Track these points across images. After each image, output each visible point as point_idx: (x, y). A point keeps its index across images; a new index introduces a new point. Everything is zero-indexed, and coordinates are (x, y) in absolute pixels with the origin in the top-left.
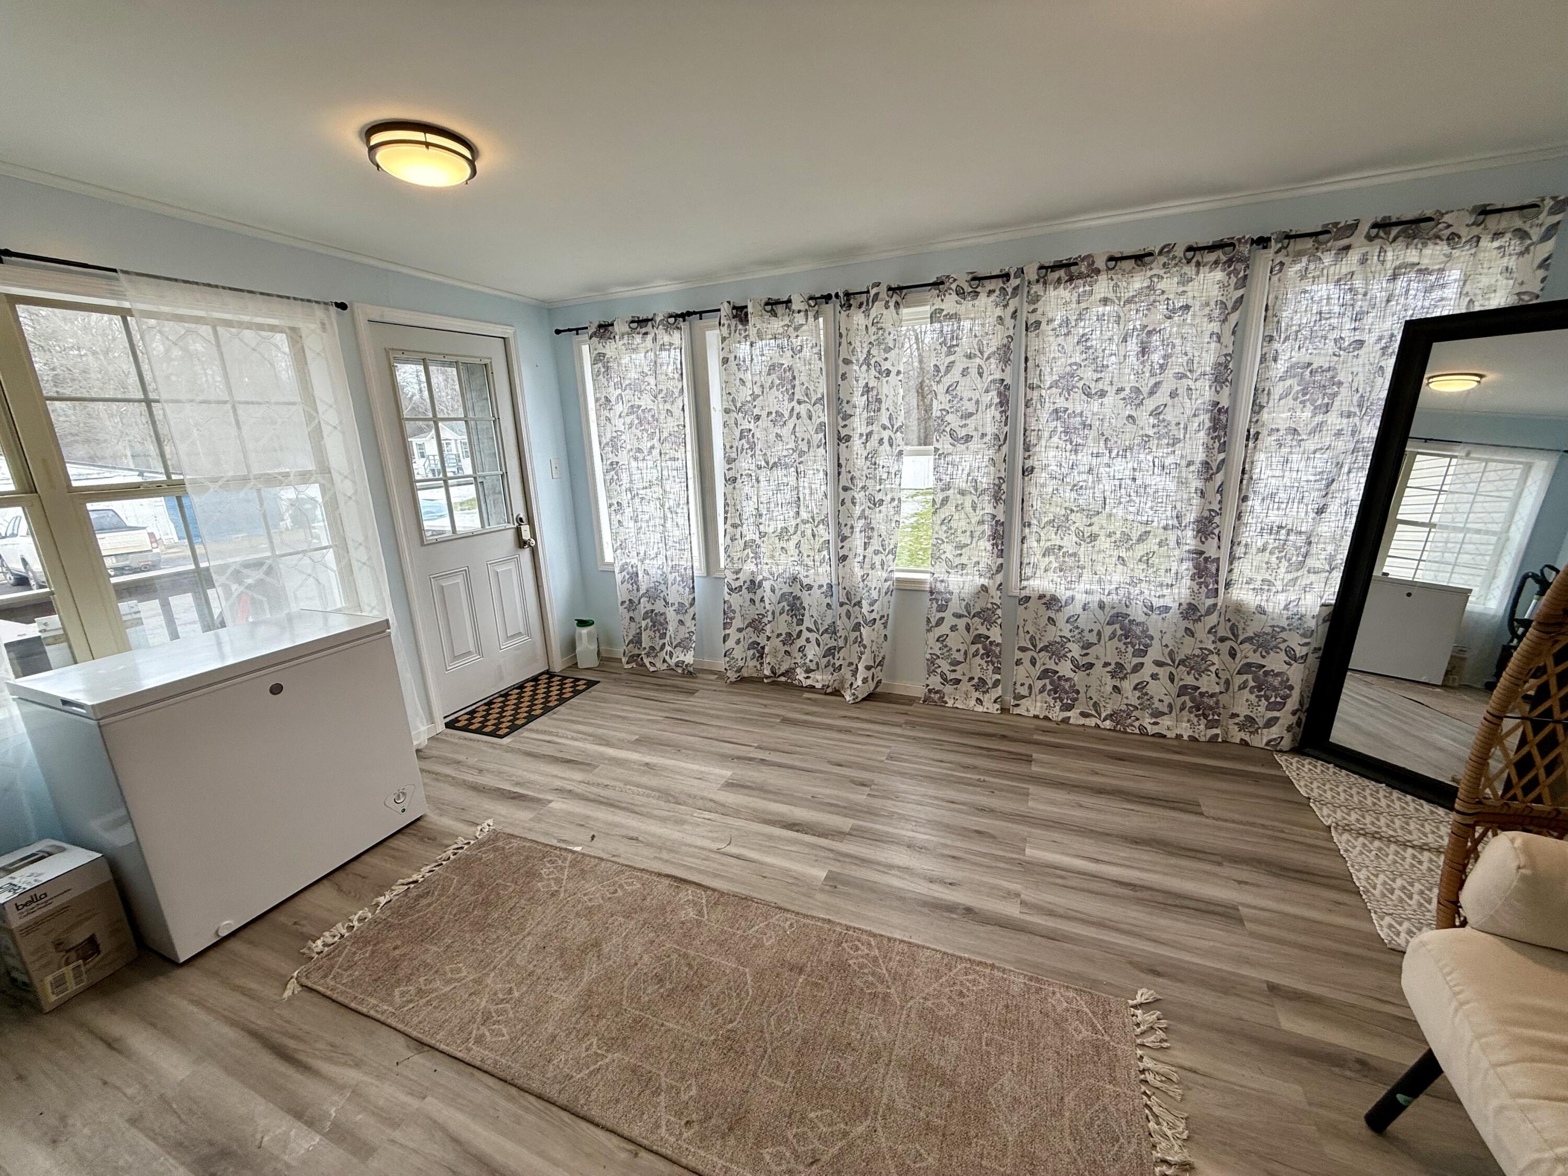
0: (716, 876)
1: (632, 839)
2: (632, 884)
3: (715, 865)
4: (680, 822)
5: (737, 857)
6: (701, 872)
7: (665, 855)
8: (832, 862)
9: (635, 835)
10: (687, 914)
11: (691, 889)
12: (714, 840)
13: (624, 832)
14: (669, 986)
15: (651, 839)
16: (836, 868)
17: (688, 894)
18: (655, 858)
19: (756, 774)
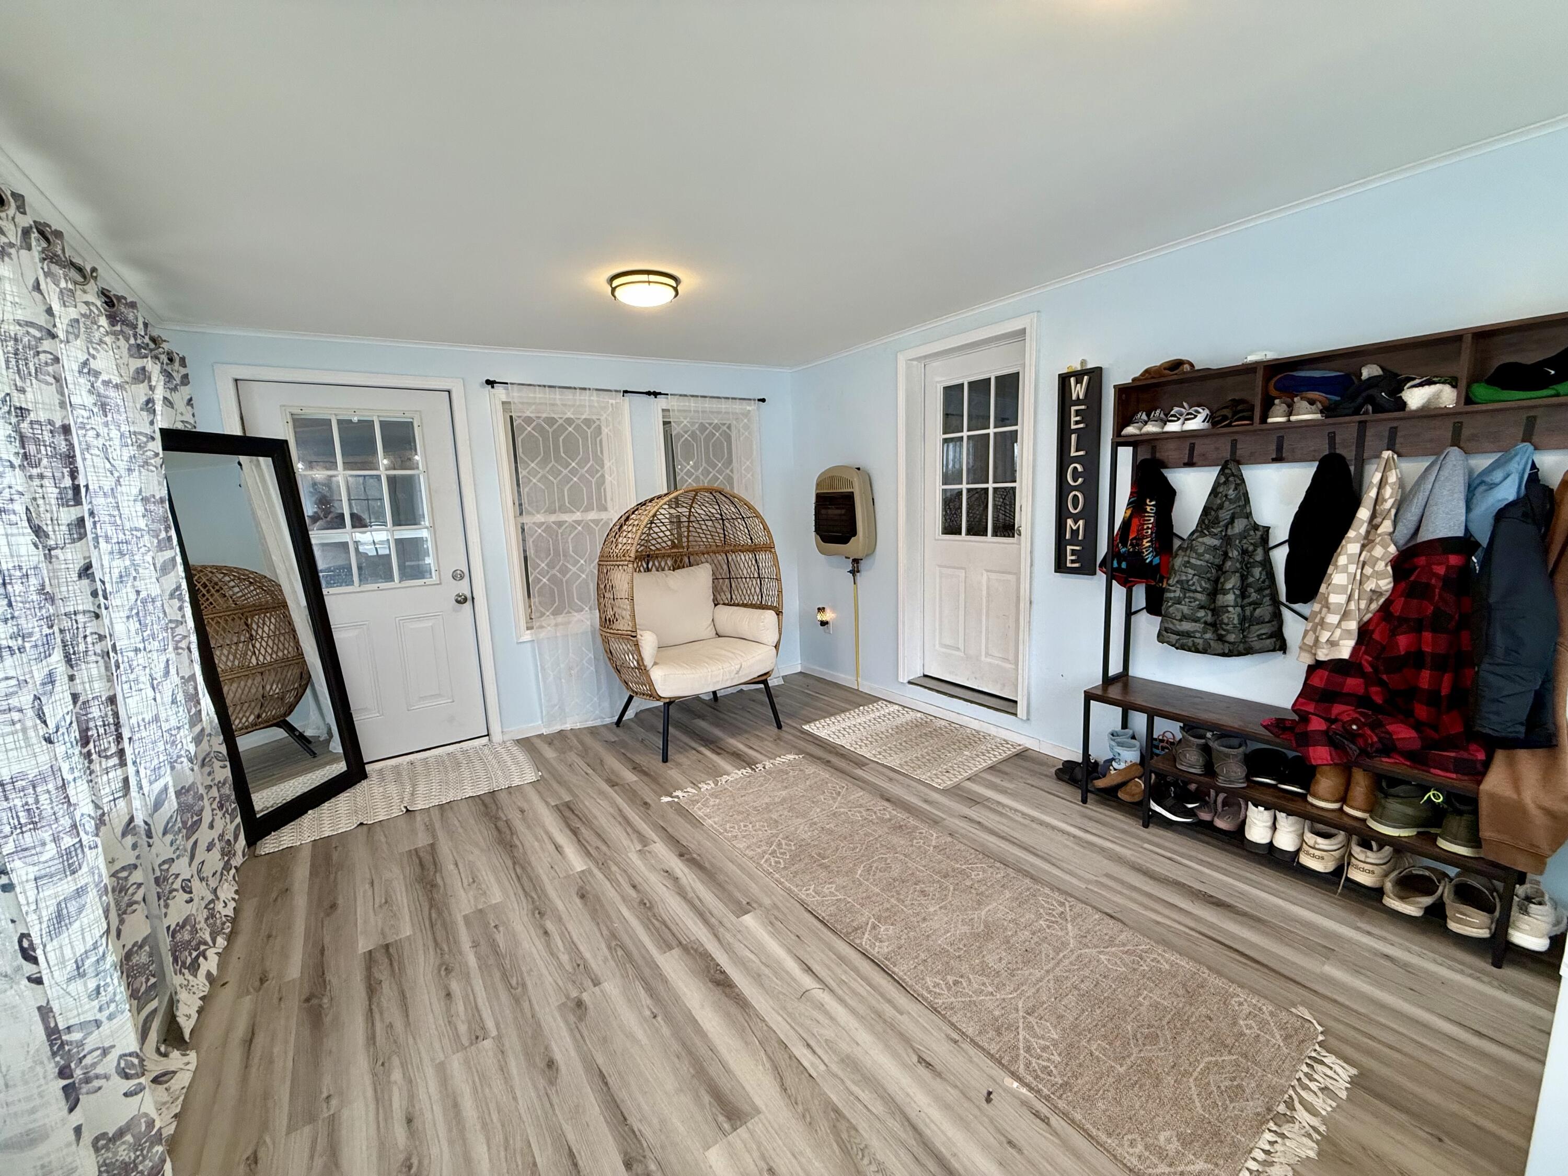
0: (842, 958)
1: (928, 1065)
2: (937, 985)
3: (839, 971)
4: (850, 1063)
5: (809, 970)
6: (856, 971)
7: (889, 1011)
8: (728, 925)
9: (922, 1070)
10: (887, 930)
11: (874, 952)
12: (821, 1007)
13: (937, 1084)
14: (918, 888)
15: (900, 1049)
16: (729, 918)
17: (879, 950)
18: (901, 1013)
19: (677, 1124)
